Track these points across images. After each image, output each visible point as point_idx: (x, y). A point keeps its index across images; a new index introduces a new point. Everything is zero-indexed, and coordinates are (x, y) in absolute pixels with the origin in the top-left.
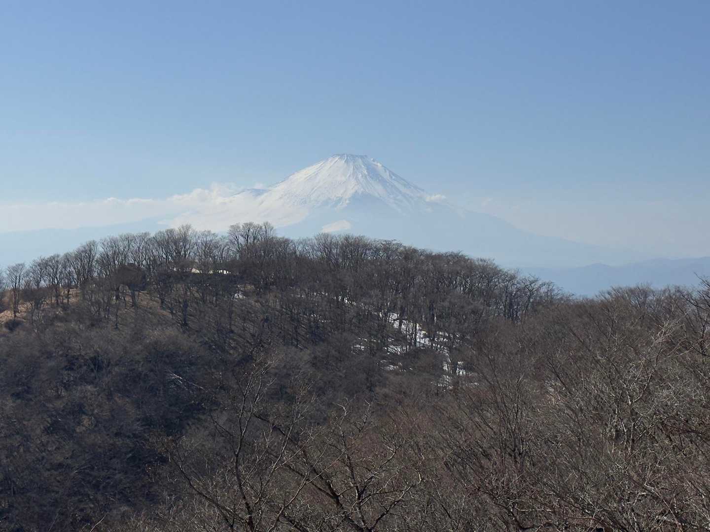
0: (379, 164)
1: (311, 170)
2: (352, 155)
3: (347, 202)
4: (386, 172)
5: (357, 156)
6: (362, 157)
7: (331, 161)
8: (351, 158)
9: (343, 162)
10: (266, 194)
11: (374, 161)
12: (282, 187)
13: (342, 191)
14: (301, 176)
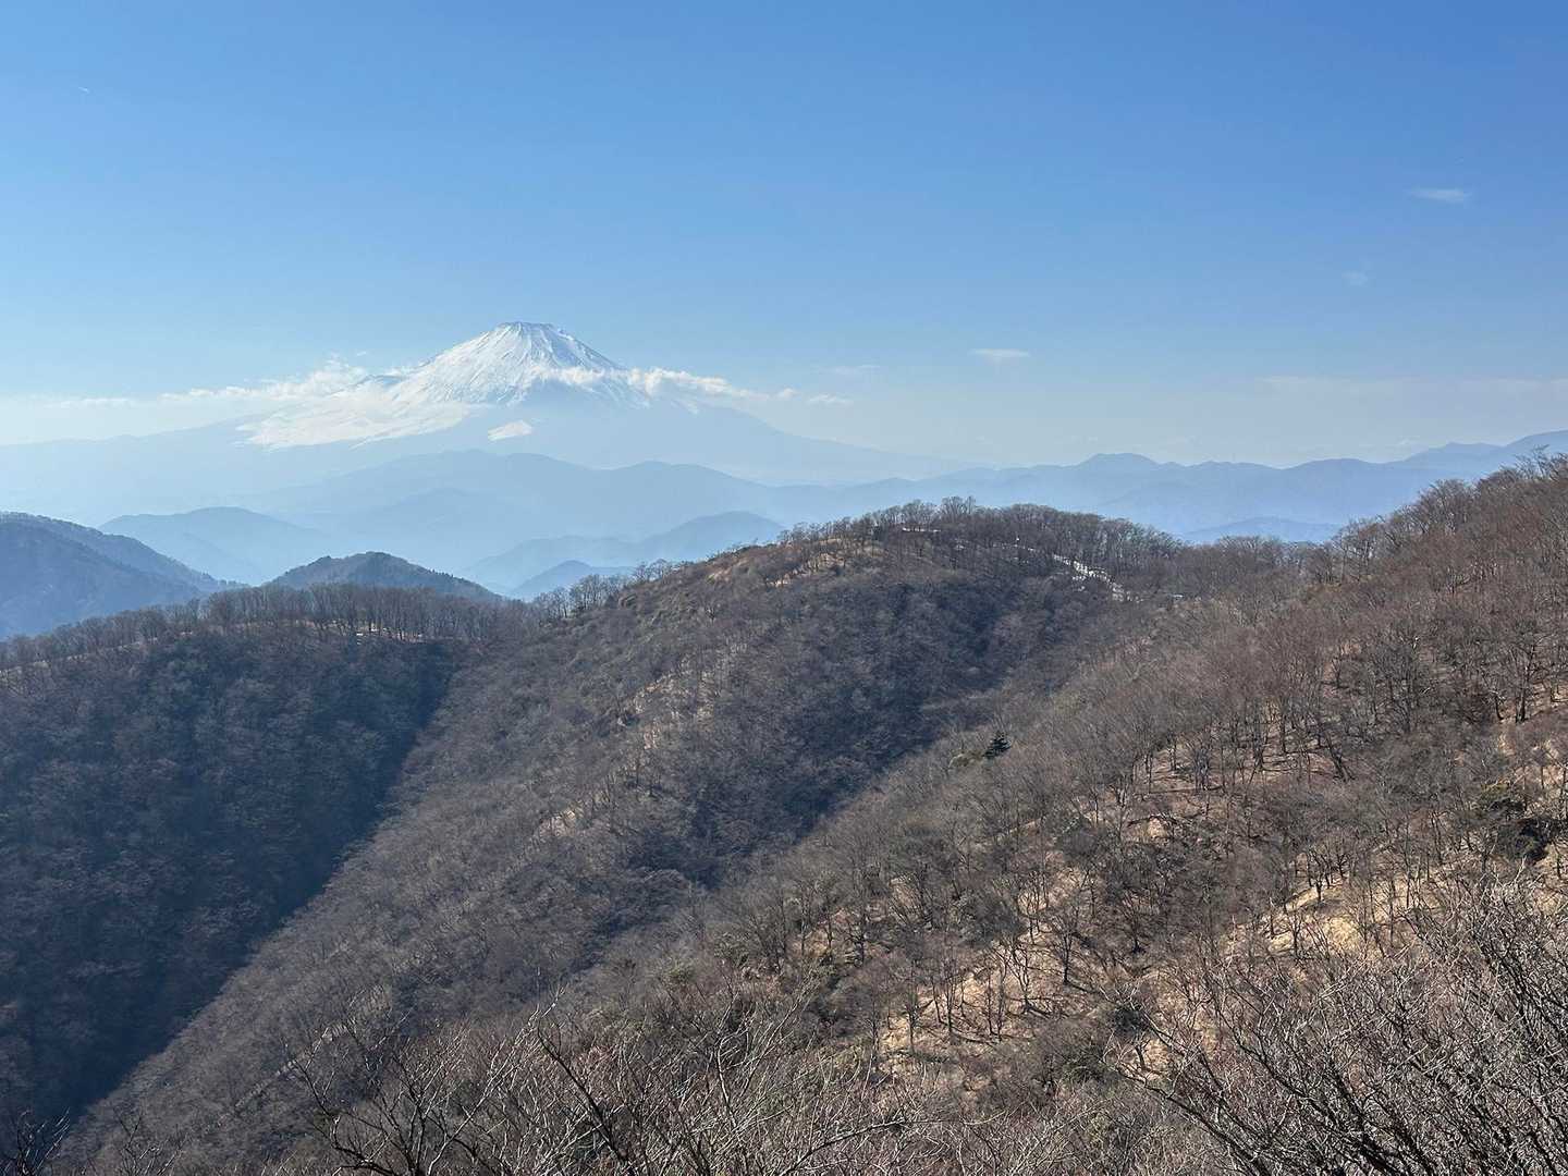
0: (569, 337)
1: (471, 346)
2: (529, 324)
3: (525, 394)
4: (580, 348)
5: (536, 325)
6: (544, 327)
7: (500, 333)
8: (527, 329)
9: (517, 334)
10: (401, 384)
11: (561, 332)
12: (426, 373)
13: (517, 379)
14: (454, 355)
